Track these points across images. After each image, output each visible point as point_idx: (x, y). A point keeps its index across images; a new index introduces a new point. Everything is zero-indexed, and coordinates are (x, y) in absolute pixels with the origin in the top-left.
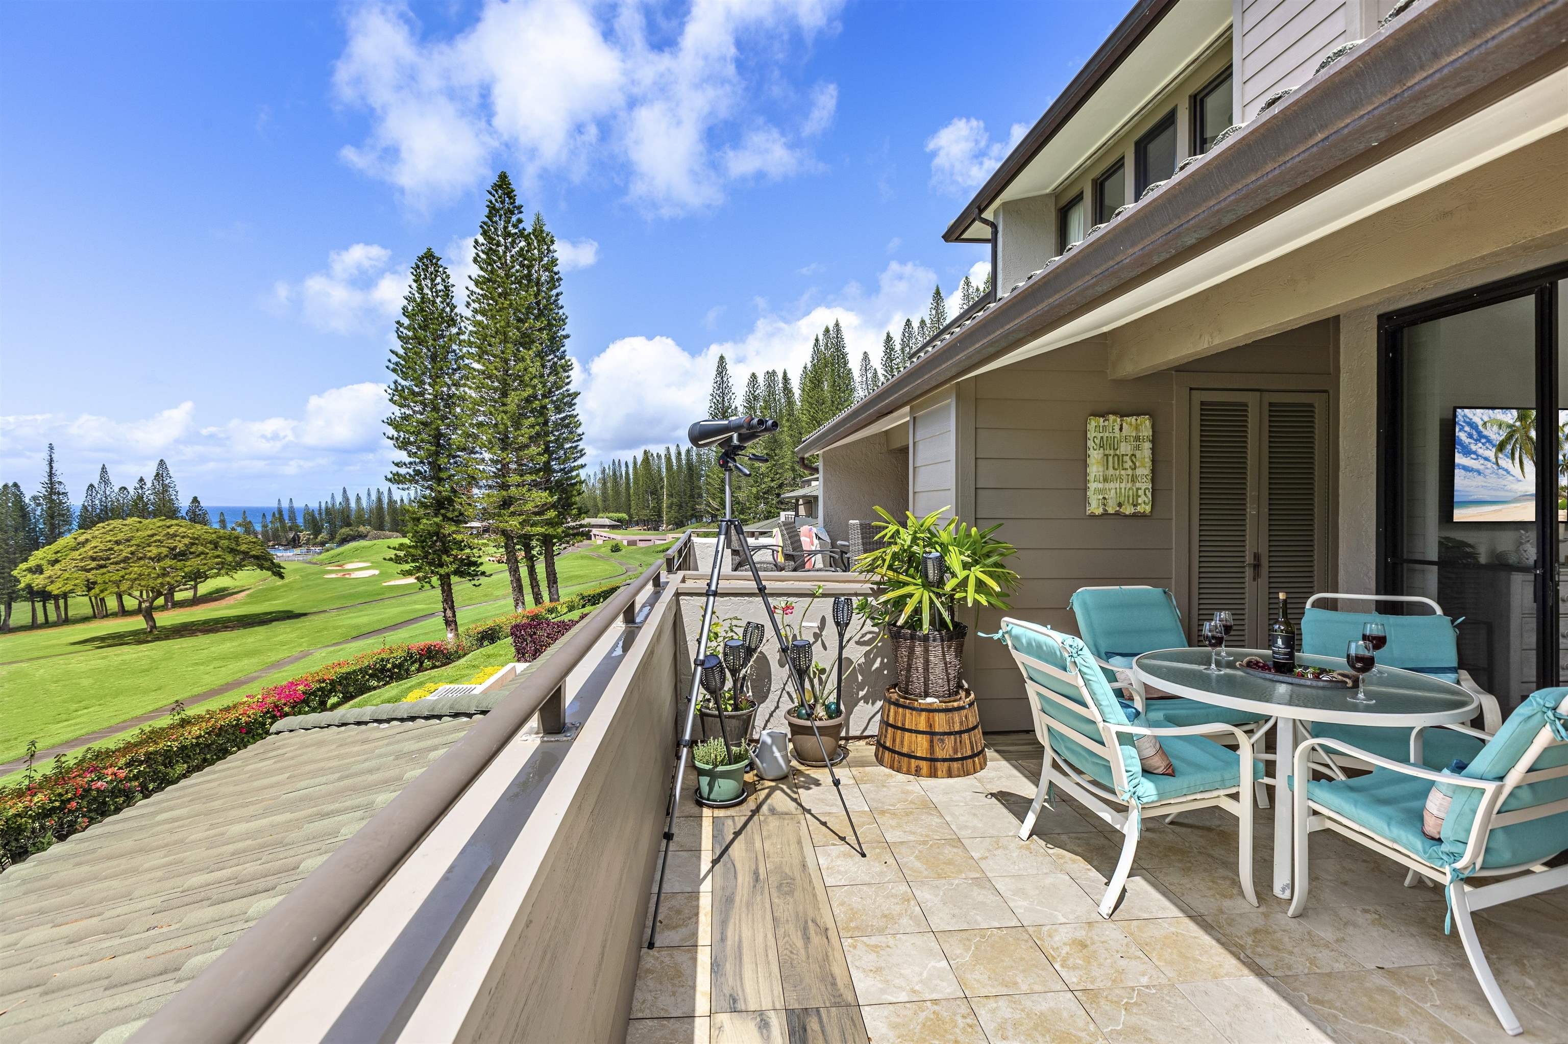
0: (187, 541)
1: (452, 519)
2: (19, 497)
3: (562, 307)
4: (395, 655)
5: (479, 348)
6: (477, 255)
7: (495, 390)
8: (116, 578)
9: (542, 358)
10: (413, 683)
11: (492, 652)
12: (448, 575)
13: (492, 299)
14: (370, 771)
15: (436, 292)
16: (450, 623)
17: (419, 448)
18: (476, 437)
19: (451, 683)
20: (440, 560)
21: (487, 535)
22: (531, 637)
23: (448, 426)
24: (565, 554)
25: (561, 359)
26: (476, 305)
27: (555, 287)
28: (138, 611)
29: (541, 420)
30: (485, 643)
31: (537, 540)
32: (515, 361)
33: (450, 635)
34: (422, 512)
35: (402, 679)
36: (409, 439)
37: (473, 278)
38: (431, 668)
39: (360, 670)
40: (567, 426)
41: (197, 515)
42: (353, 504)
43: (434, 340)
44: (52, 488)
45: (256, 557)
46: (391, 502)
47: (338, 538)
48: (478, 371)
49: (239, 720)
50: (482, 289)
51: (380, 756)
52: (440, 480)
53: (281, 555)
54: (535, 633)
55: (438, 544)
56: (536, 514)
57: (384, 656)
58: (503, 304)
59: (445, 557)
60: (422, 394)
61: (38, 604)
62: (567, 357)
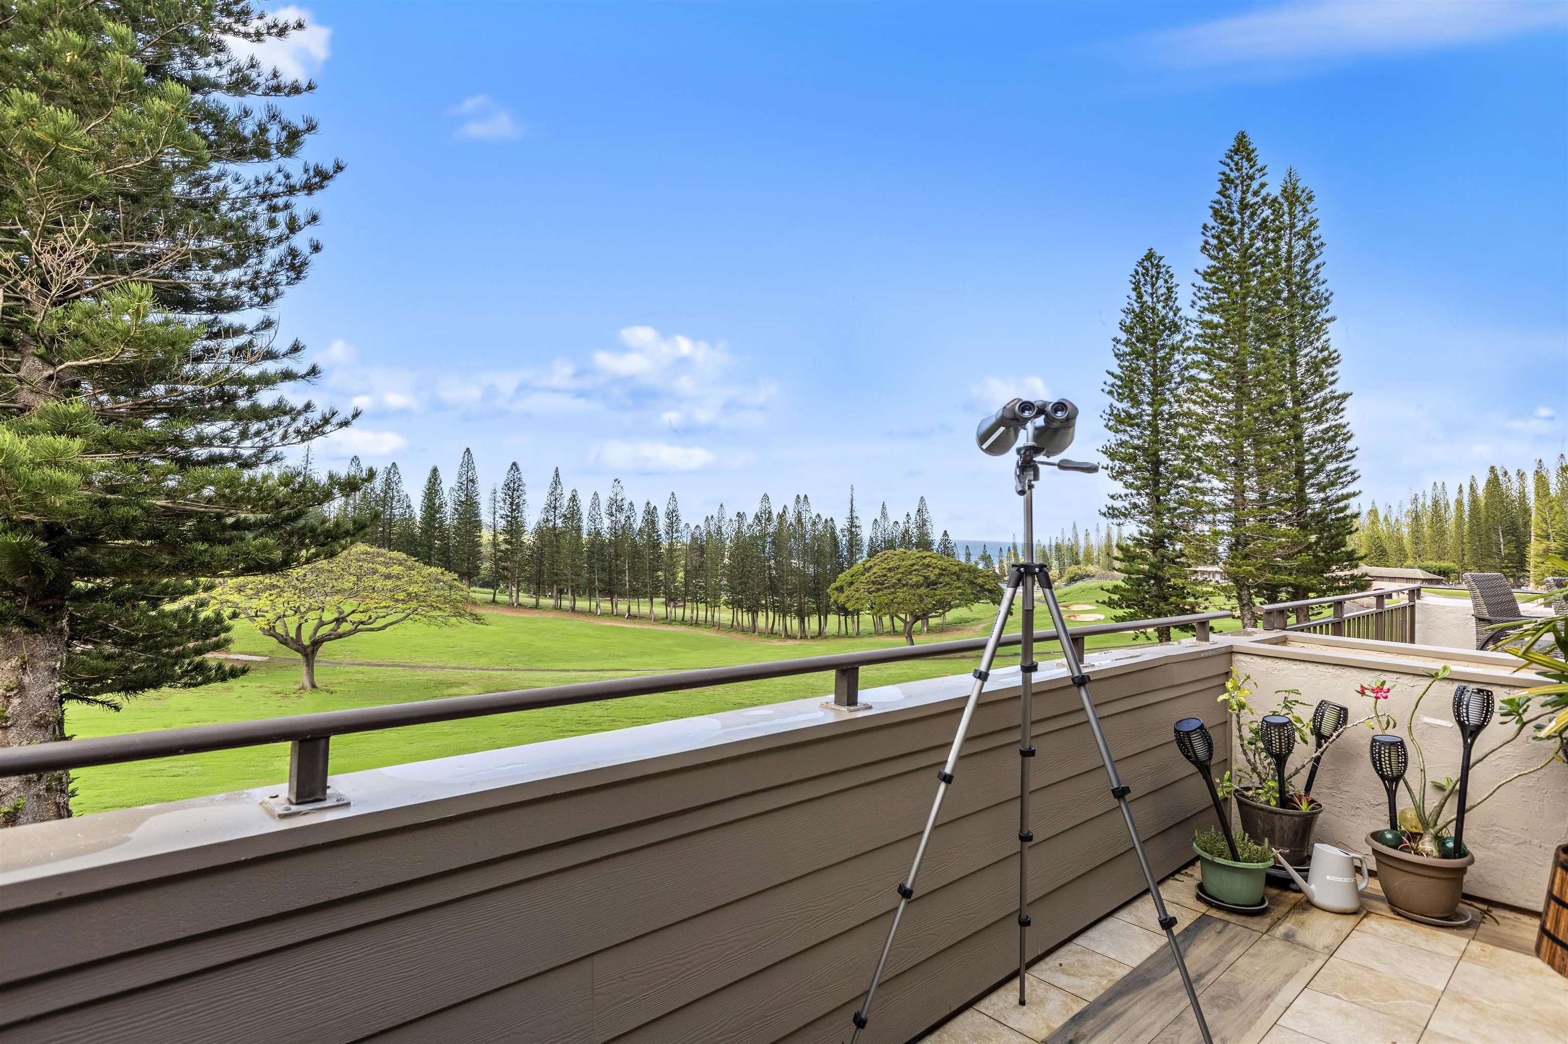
0: (937, 571)
2: (833, 527)
3: (1324, 282)
5: (1206, 353)
6: (1206, 242)
8: (889, 600)
13: (1223, 290)
15: (1157, 297)
17: (1135, 477)
18: (1201, 462)
25: (1322, 351)
26: (1204, 303)
27: (1314, 258)
28: (903, 632)
29: (1291, 434)
34: (1139, 550)
36: (1124, 467)
37: (1201, 271)
41: (946, 548)
42: (1082, 542)
43: (1155, 352)
44: (852, 522)
45: (990, 591)
47: (1065, 576)
48: (1205, 381)
50: (1211, 282)
52: (1158, 514)
55: (1155, 588)
59: (1164, 605)
60: (1139, 416)
61: (842, 618)
62: (1331, 349)
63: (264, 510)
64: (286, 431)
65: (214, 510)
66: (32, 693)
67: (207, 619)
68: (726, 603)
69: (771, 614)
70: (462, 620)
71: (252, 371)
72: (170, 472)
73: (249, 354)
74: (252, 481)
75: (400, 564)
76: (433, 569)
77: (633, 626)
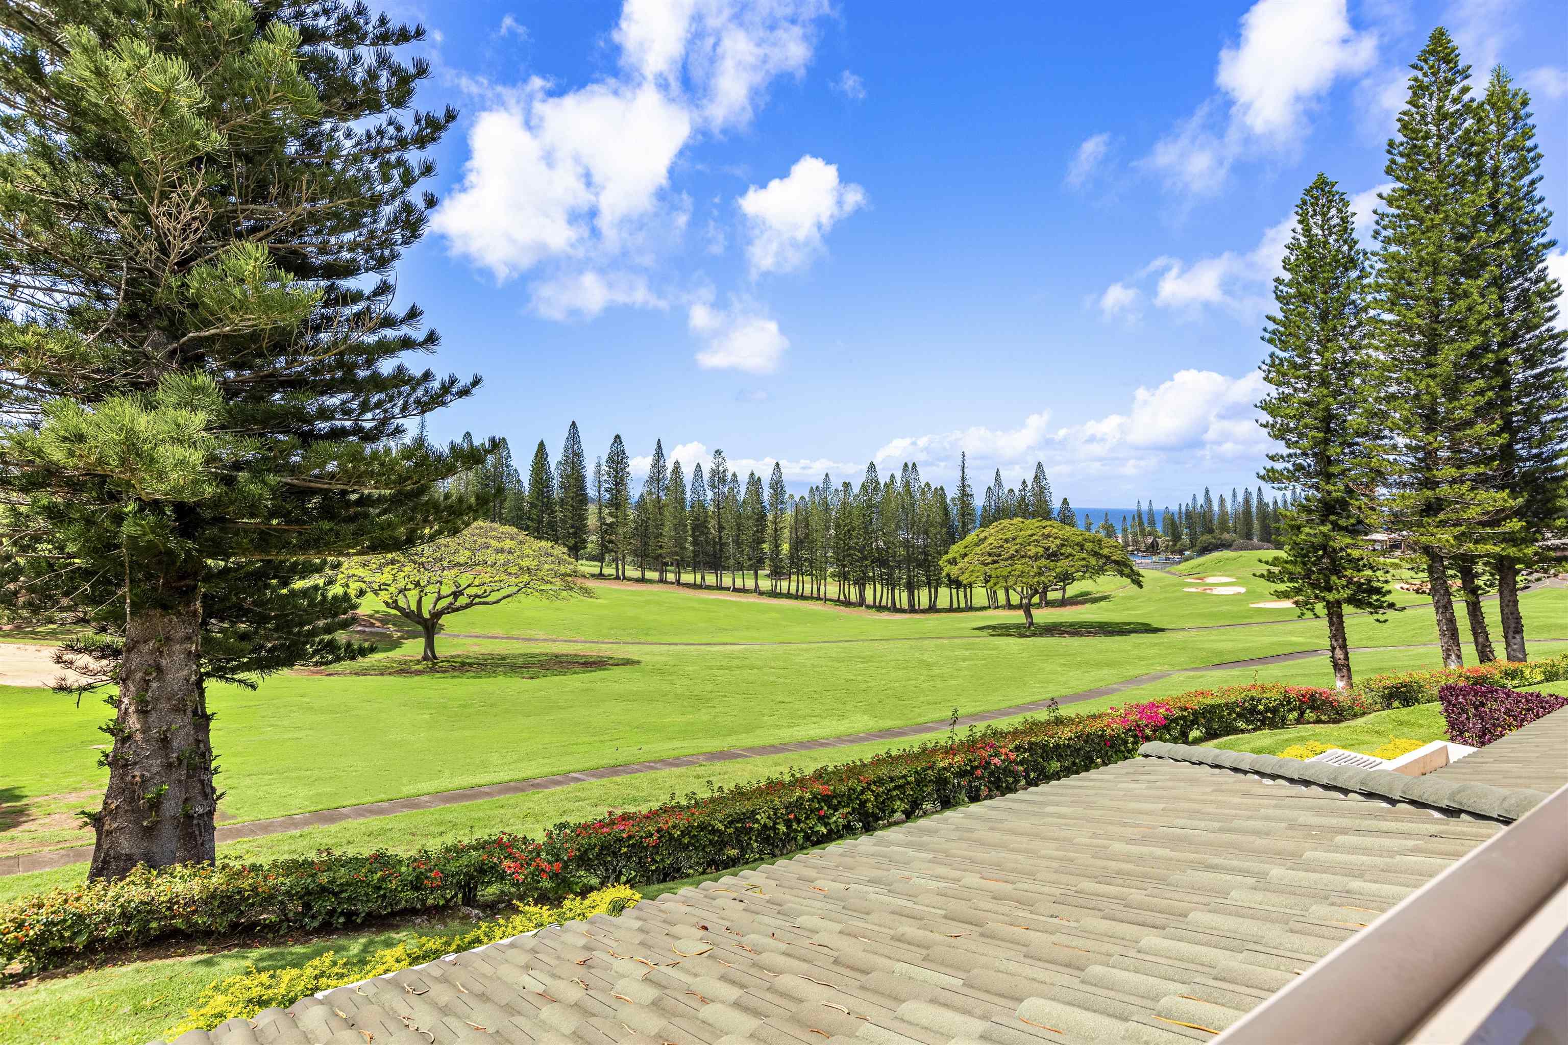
0: (1058, 542)
1: (1346, 529)
2: (944, 496)
3: (1541, 200)
4: (1268, 695)
5: (1391, 290)
6: (1393, 162)
7: (1417, 346)
8: (1005, 573)
9: (1500, 287)
10: (1291, 736)
11: (1406, 718)
12: (1338, 603)
13: (1414, 217)
14: (1256, 832)
15: (1329, 228)
16: (1342, 667)
17: (1301, 436)
18: (1384, 415)
19: (1344, 747)
20: (1327, 581)
21: (1398, 553)
22: (1476, 708)
23: (1342, 405)
24: (1536, 588)
25: (1537, 282)
26: (1389, 233)
27: (1528, 172)
28: (1020, 606)
29: (1497, 381)
30: (1396, 704)
31: (1485, 564)
32: (1450, 299)
33: (1340, 684)
34: (1304, 516)
35: (1277, 727)
36: (1288, 425)
37: (1385, 195)
38: (1314, 723)
39: (1227, 705)
40: (1547, 387)
41: (1067, 517)
42: (1216, 507)
43: (1325, 293)
44: (964, 491)
45: (1117, 562)
46: (1262, 504)
47: (1199, 545)
48: (1390, 323)
49: (1104, 731)
50: (1399, 207)
51: (1267, 818)
52: (1328, 477)
53: (1140, 563)
54: (1483, 704)
55: (1325, 560)
56: (1483, 524)
57: (1254, 693)
58: (1432, 220)
59: (1334, 578)
60: (1306, 366)
61: (954, 591)
62: (1550, 278)
63: (387, 486)
64: (406, 402)
65: (338, 487)
66: (169, 677)
67: (335, 598)
68: (833, 575)
69: (879, 587)
70: (573, 594)
71: (370, 339)
72: (294, 447)
73: (367, 320)
74: (375, 455)
75: (512, 539)
76: (543, 543)
77: (738, 599)
